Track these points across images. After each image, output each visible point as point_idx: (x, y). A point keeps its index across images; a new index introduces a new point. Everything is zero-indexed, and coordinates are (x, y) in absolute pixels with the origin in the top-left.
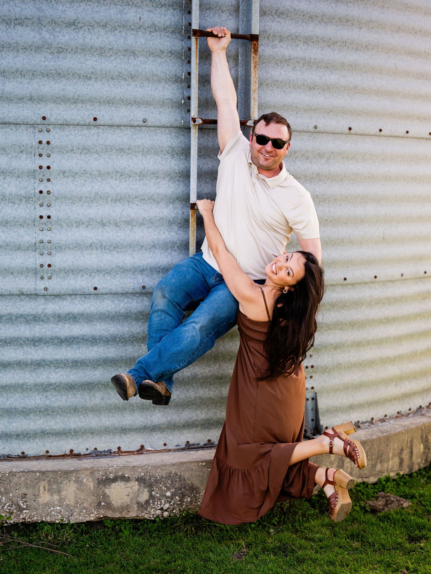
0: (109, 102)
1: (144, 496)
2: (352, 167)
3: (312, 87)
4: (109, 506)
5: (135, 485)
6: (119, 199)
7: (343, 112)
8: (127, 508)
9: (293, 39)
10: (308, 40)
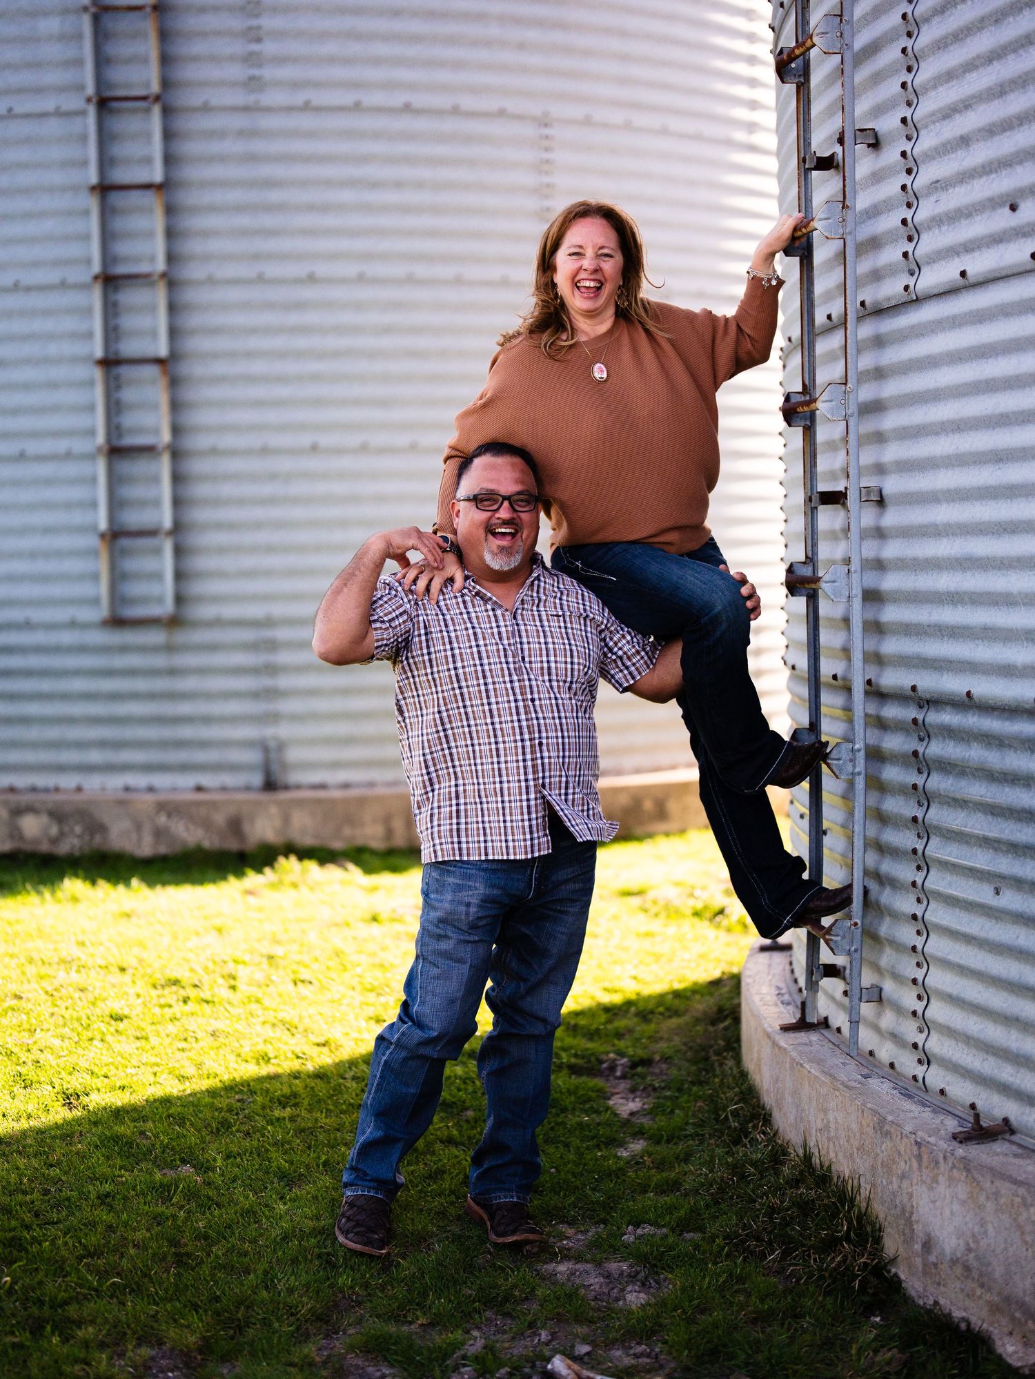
0: (35, 435)
1: (54, 831)
2: (321, 488)
3: (258, 404)
4: (22, 838)
5: (45, 819)
6: (48, 530)
7: (302, 427)
8: (36, 841)
9: (232, 355)
10: (249, 355)
